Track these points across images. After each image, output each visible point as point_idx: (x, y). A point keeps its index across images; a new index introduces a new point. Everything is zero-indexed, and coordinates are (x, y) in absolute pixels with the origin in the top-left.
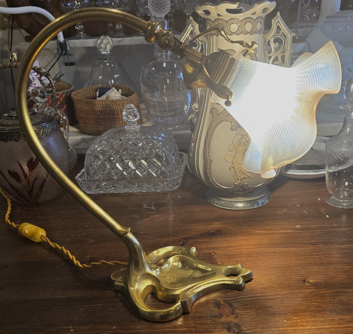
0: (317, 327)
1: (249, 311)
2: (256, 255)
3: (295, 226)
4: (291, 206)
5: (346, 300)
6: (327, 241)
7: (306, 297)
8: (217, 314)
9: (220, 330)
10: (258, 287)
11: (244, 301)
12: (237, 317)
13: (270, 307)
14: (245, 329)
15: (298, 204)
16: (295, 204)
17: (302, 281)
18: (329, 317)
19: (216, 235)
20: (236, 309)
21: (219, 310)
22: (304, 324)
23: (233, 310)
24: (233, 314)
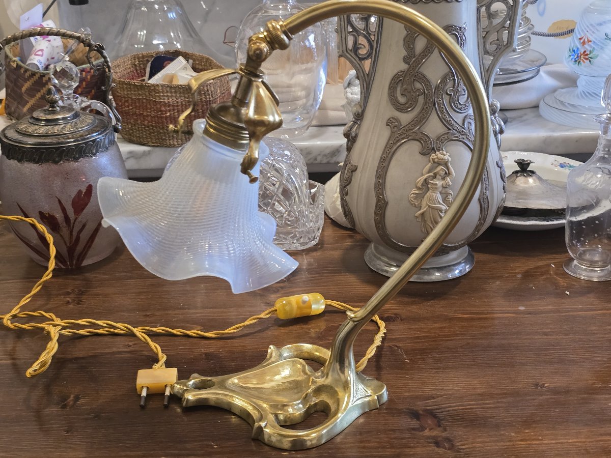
0: (557, 441)
1: (462, 423)
2: (461, 350)
3: (517, 307)
4: (508, 277)
5: (597, 408)
6: (568, 331)
7: (540, 405)
8: (417, 426)
9: (425, 445)
10: (469, 393)
11: (453, 410)
12: (445, 430)
13: (491, 418)
14: (459, 444)
15: (518, 273)
16: (513, 273)
17: (534, 384)
18: (574, 429)
19: (394, 321)
20: (442, 420)
21: (418, 422)
22: (540, 438)
23: (439, 422)
24: (440, 426)
